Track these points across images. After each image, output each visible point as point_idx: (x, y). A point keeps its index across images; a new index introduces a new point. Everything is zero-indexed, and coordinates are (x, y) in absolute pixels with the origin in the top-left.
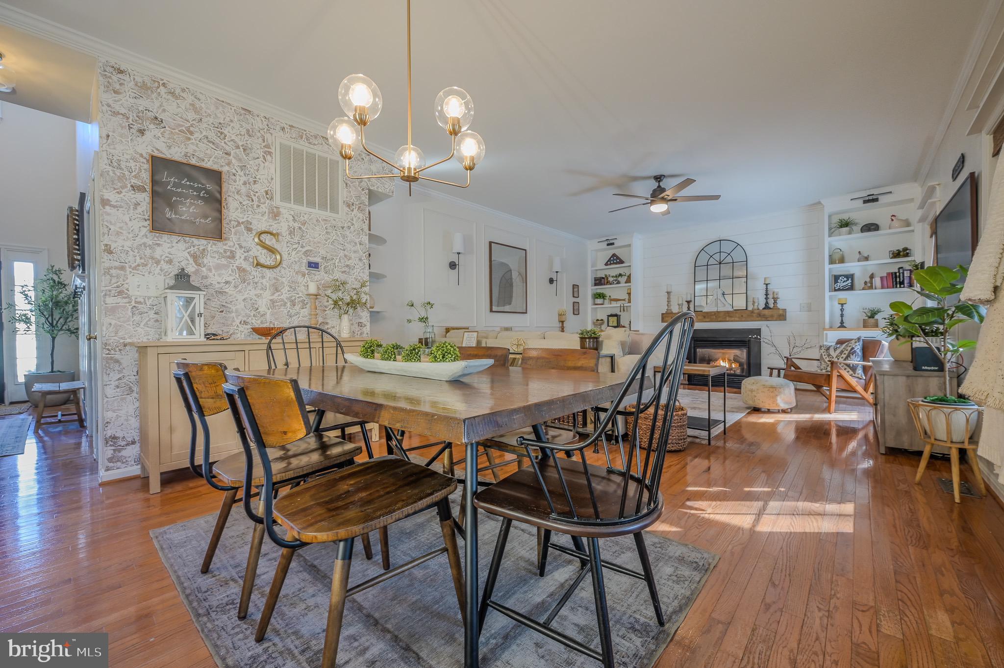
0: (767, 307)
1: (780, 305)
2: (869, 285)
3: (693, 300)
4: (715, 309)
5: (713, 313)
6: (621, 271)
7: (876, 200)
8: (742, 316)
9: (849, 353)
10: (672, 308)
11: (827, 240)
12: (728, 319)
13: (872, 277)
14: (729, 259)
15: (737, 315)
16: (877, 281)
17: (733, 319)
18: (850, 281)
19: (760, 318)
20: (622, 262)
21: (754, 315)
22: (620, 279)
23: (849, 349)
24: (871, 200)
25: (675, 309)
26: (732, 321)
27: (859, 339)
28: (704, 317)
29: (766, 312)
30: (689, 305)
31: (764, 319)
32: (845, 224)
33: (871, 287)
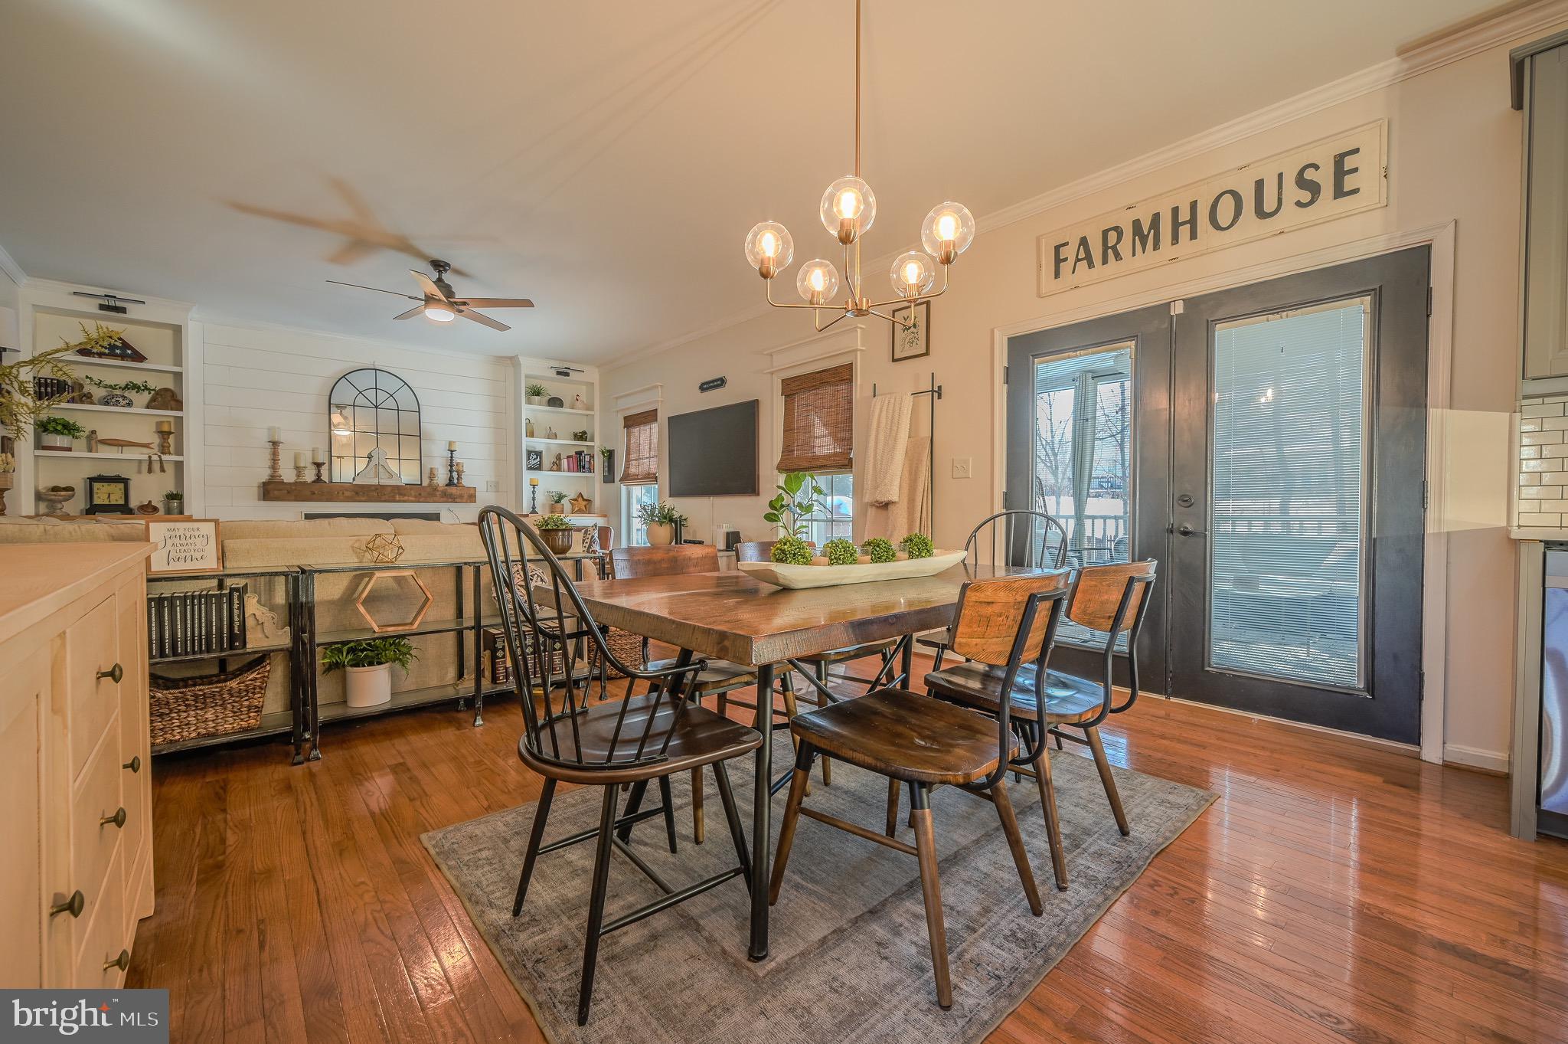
0: (450, 483)
1: (466, 481)
2: (557, 466)
3: (326, 461)
4: (375, 482)
5: (373, 488)
6: (138, 379)
7: (567, 374)
8: (420, 494)
9: (591, 542)
10: (280, 472)
11: (525, 407)
12: (397, 498)
13: (559, 457)
14: (390, 403)
15: (413, 493)
16: (565, 463)
17: (406, 498)
18: (538, 459)
19: (445, 499)
20: (139, 357)
21: (438, 493)
22: (132, 395)
23: (590, 537)
24: (563, 373)
25: (288, 475)
26: (404, 502)
27: (596, 526)
28: (357, 493)
29: (453, 490)
30: (319, 471)
31: (450, 500)
32: (536, 392)
33: (559, 470)
